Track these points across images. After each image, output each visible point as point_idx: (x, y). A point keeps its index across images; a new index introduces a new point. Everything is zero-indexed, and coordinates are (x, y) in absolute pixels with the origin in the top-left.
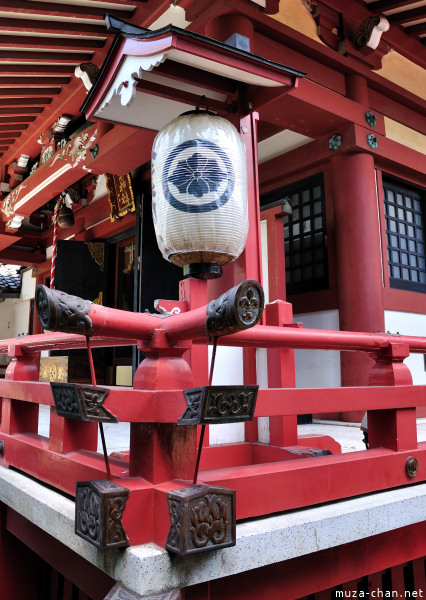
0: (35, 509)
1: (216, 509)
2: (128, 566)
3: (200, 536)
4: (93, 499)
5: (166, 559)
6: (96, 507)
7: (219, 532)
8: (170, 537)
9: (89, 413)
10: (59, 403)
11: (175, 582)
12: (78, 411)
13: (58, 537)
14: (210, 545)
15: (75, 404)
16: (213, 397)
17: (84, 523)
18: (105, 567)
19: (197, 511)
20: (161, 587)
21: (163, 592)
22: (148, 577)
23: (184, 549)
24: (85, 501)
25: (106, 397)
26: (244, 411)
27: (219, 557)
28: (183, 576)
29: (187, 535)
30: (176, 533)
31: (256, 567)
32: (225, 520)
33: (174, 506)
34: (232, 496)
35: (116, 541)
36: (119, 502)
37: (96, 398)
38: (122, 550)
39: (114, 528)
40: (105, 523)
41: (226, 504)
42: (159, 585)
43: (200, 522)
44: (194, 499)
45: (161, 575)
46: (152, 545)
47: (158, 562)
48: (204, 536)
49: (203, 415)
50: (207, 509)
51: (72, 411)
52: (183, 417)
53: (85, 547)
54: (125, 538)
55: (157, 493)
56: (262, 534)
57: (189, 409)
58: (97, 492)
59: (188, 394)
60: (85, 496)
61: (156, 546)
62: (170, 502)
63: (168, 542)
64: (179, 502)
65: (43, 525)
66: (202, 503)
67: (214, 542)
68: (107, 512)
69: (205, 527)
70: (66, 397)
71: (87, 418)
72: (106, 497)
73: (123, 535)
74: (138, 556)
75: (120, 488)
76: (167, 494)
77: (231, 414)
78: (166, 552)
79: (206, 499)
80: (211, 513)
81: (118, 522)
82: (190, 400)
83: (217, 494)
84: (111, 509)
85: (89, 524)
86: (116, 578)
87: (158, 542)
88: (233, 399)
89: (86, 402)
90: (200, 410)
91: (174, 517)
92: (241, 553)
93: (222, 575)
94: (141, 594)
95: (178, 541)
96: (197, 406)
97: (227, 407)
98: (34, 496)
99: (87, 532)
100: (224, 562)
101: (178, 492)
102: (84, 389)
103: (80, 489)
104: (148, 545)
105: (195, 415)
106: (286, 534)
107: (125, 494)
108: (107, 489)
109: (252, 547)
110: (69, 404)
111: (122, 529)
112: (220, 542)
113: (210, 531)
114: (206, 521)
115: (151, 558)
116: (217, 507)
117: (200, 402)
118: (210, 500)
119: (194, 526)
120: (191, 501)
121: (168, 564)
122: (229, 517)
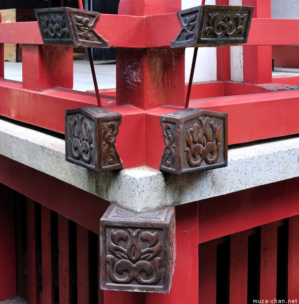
0: (14, 146)
1: (209, 131)
2: (123, 187)
3: (194, 156)
4: (86, 125)
5: (161, 179)
6: (89, 132)
7: (212, 153)
8: (164, 159)
9: (81, 37)
10: (46, 30)
11: (169, 201)
12: (68, 35)
13: (43, 169)
14: (204, 165)
15: (66, 29)
16: (210, 17)
17: (76, 149)
18: (97, 191)
19: (192, 132)
20: (157, 205)
21: (158, 209)
22: (144, 195)
23: (180, 168)
24: (76, 127)
25: (97, 21)
26: (239, 33)
27: (209, 178)
28: (176, 195)
29: (183, 155)
30: (170, 154)
31: (244, 188)
32: (217, 142)
33: (169, 128)
34: (224, 119)
35: (110, 163)
36: (112, 127)
37: (87, 22)
38: (116, 172)
39: (108, 151)
40: (99, 147)
41: (219, 127)
42: (155, 203)
43: (194, 142)
44: (189, 121)
45: (156, 194)
46: (145, 167)
47: (152, 182)
48: (198, 157)
49: (200, 35)
50: (201, 131)
51: (62, 37)
52: (178, 39)
53: (74, 175)
54: (119, 162)
55: (148, 117)
56: (249, 159)
57: (184, 31)
58: (90, 118)
59: (182, 15)
60: (76, 123)
61: (149, 168)
62: (164, 125)
63: (162, 163)
64: (174, 123)
65: (25, 160)
66: (196, 124)
67: (207, 162)
68: (101, 137)
69: (199, 148)
70: (53, 23)
71: (78, 42)
72: (100, 121)
73: (117, 158)
74: (133, 176)
75: (112, 113)
76: (160, 118)
77: (227, 35)
78: (160, 173)
79: (200, 121)
80: (205, 135)
81: (112, 145)
82: (186, 21)
83: (211, 116)
84: (105, 133)
85: (81, 150)
86: (110, 199)
87: (150, 164)
88: (229, 20)
89: (77, 26)
90: (196, 30)
91: (169, 138)
92: (229, 175)
93: (212, 196)
94: (139, 210)
95: (173, 161)
96: (194, 27)
97: (223, 28)
98: (12, 134)
99: (80, 157)
100: (214, 183)
101: (172, 114)
102: (75, 13)
103: (69, 117)
104: (141, 168)
105: (192, 35)
106: (271, 159)
107: (118, 119)
108: (100, 114)
109: (240, 170)
110: (58, 30)
111: (116, 152)
112: (213, 162)
113: (204, 151)
114: (200, 142)
115: (147, 178)
116: (211, 129)
117: (196, 22)
118: (204, 122)
119: (190, 147)
120: (186, 122)
121: (163, 184)
122: (221, 139)
